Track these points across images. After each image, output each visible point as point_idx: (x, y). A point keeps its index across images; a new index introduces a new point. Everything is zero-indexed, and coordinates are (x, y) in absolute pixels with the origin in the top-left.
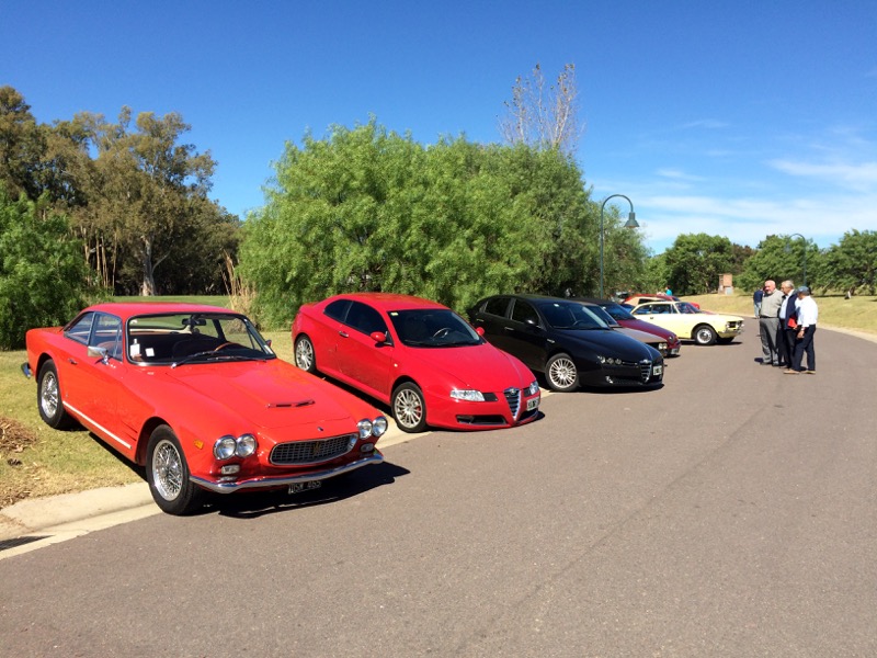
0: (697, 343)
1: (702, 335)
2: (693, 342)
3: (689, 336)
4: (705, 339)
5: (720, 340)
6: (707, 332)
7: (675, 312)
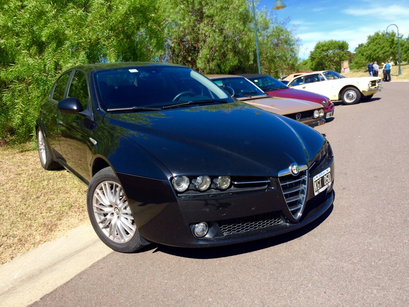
0: (344, 104)
1: (348, 96)
2: (341, 102)
3: (337, 98)
4: (351, 99)
5: (364, 98)
6: (352, 93)
7: (323, 80)
